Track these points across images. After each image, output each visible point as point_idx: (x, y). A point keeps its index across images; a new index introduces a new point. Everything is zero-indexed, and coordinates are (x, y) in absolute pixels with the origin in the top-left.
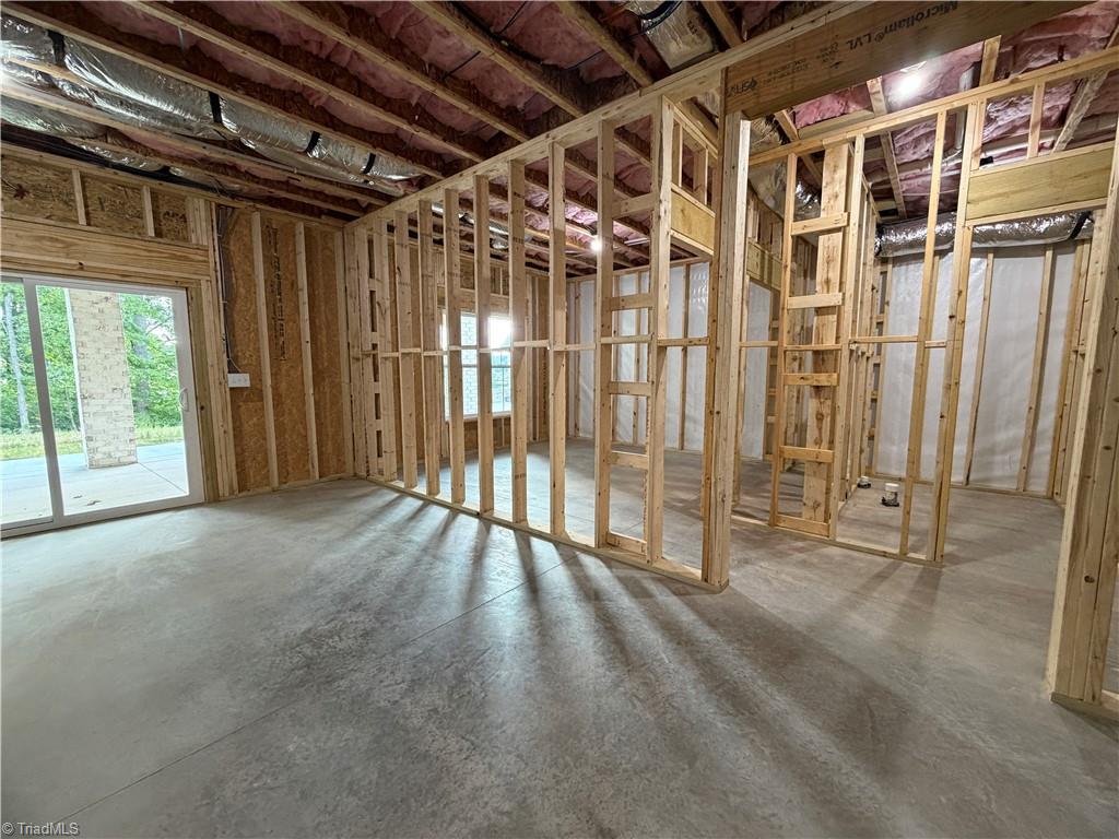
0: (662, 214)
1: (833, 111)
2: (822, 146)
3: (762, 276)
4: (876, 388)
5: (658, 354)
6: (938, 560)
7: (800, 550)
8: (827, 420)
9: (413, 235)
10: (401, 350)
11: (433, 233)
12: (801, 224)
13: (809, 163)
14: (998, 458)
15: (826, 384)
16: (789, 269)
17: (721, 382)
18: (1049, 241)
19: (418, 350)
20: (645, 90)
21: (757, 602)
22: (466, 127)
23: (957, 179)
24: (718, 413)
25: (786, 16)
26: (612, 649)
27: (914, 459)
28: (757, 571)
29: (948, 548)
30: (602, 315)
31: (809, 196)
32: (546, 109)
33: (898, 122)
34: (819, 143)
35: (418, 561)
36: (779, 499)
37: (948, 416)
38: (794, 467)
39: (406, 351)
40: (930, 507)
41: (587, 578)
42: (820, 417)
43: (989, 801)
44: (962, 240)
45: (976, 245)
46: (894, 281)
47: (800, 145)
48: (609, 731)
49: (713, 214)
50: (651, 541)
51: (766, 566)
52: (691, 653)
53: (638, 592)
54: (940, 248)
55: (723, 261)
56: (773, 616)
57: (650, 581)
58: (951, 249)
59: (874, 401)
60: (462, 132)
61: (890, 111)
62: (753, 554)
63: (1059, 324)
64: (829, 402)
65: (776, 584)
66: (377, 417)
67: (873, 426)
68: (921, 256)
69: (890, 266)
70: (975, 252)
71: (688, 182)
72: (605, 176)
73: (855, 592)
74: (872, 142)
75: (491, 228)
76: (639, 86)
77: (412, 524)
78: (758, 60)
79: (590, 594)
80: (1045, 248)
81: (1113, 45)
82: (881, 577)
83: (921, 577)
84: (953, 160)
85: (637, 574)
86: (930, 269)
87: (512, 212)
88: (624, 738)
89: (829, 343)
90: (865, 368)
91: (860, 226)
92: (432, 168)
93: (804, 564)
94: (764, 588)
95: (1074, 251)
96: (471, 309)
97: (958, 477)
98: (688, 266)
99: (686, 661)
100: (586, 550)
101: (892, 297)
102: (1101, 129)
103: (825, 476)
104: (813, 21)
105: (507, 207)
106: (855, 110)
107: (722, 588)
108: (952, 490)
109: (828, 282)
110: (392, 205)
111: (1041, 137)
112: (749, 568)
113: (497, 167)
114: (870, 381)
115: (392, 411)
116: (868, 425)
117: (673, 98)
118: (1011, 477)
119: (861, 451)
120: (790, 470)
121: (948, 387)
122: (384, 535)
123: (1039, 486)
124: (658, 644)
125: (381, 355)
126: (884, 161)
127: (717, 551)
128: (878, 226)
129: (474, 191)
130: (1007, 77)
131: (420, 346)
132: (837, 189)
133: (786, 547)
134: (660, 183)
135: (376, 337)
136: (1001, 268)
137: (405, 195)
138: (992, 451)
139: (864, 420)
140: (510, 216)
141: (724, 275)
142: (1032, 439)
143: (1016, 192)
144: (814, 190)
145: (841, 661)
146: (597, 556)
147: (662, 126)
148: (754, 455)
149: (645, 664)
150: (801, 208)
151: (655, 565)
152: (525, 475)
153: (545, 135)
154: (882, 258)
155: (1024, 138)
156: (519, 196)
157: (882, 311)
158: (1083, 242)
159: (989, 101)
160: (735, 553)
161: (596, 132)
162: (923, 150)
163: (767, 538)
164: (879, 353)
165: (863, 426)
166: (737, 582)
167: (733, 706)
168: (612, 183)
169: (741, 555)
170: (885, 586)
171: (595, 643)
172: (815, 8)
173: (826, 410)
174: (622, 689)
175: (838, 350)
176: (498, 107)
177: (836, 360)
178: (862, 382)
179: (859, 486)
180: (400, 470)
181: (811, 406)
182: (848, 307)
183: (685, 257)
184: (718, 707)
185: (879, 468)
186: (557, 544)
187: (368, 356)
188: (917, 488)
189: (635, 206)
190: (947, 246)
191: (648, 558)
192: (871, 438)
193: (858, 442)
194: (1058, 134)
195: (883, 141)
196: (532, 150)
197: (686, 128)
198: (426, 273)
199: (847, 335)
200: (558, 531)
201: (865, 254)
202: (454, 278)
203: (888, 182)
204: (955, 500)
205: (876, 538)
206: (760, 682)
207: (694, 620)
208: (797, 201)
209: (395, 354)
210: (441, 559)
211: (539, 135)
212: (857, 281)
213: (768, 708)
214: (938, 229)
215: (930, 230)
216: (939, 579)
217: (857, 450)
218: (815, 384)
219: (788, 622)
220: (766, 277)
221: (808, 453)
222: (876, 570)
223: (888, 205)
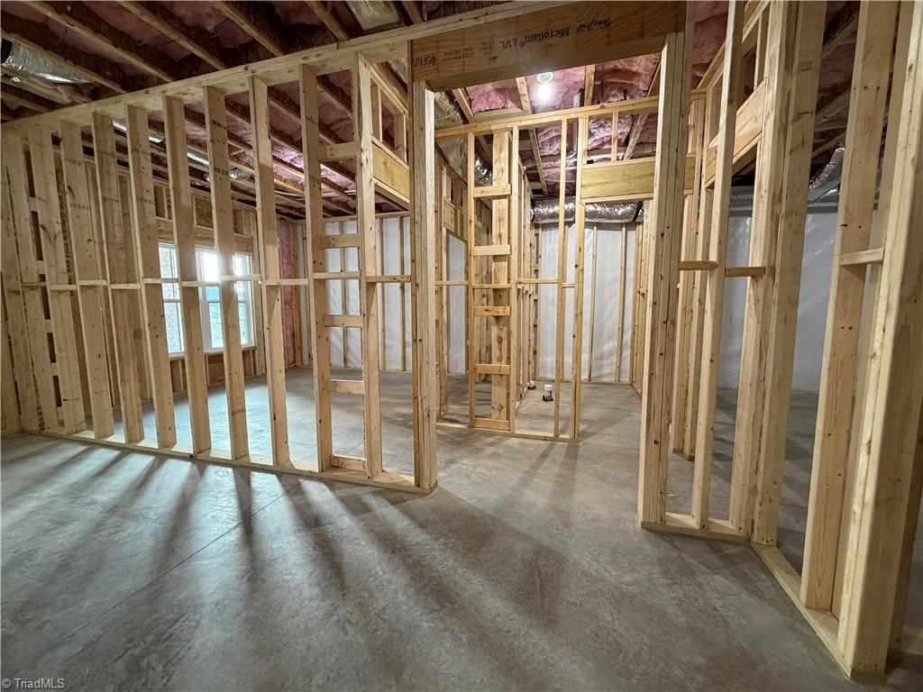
0: (364, 162)
1: (497, 104)
2: (491, 131)
3: (456, 230)
4: (536, 318)
5: (368, 290)
6: (578, 436)
7: (491, 444)
8: (505, 342)
9: (89, 151)
10: (80, 283)
11: (116, 154)
12: (480, 189)
13: (483, 142)
14: (605, 362)
15: (502, 314)
16: (473, 223)
17: (421, 314)
18: (624, 221)
19: (104, 283)
20: (341, 44)
21: (460, 496)
22: (146, 38)
23: (574, 172)
24: (421, 340)
25: (456, 9)
26: (328, 575)
27: (560, 367)
28: (460, 468)
29: (582, 427)
30: (313, 253)
31: (486, 171)
32: (245, 41)
33: (539, 121)
34: (488, 128)
35: (99, 526)
36: (476, 404)
37: (577, 336)
38: (487, 379)
39: (85, 283)
40: (571, 399)
41: (309, 505)
42: (500, 340)
43: (613, 621)
44: (580, 218)
45: (587, 220)
46: (543, 241)
47: (476, 126)
48: (318, 672)
49: (408, 168)
50: (370, 457)
51: (466, 463)
52: (404, 560)
53: (357, 508)
54: (569, 220)
55: (417, 210)
56: (470, 505)
57: (371, 496)
58: (574, 222)
59: (535, 326)
60: (140, 42)
61: (534, 112)
62: (456, 454)
63: (631, 274)
64: (505, 328)
65: (473, 476)
66: (53, 360)
67: (535, 344)
68: (556, 225)
69: (540, 230)
70: (588, 225)
71: (389, 138)
72: (309, 119)
73: (527, 472)
74: (524, 134)
75: (189, 155)
76: (337, 40)
77: (100, 480)
78: (437, 40)
79: (310, 521)
80: (621, 225)
81: (650, 95)
82: (544, 456)
83: (567, 452)
84: (572, 158)
85: (357, 491)
86: (562, 233)
87: (212, 141)
88: (332, 675)
89: (503, 284)
90: (529, 302)
91: (520, 197)
92: (106, 77)
93: (494, 456)
94: (465, 482)
95: (635, 229)
96: (169, 240)
97: (584, 377)
98: (402, 218)
99: (399, 568)
100: (310, 476)
101: (542, 252)
102: (645, 152)
103: (505, 385)
104: (476, 18)
105: (203, 133)
106: (512, 108)
107: (432, 489)
108: (582, 385)
109: (500, 236)
110: (56, 112)
111: (618, 152)
112: (454, 467)
113: (192, 90)
114: (533, 312)
115: (73, 354)
116: (532, 343)
117: (369, 58)
118: (611, 374)
119: (529, 363)
120: (484, 381)
121: (576, 315)
122: (53, 502)
123: (626, 379)
124: (374, 559)
125: (51, 287)
126: (532, 151)
127: (426, 459)
128: (532, 200)
129: (165, 112)
130: (599, 103)
131: (106, 279)
132: (503, 165)
133: (481, 443)
134: (360, 132)
135: (44, 267)
136: (601, 236)
137: (73, 104)
138: (601, 357)
139: (529, 340)
140: (209, 145)
141: (419, 221)
142: (621, 347)
143: (606, 183)
144: (488, 165)
145: (519, 533)
146: (320, 480)
147: (359, 81)
148: (459, 371)
149: (360, 583)
150: (480, 179)
151: (375, 479)
152: (243, 410)
153: (243, 66)
154: (536, 224)
155: (609, 151)
156: (219, 125)
157: (537, 262)
158: (639, 223)
159: (590, 118)
160: (441, 455)
161: (296, 76)
162: (555, 148)
163: (466, 440)
164: (537, 292)
165: (529, 346)
166: (444, 481)
167: (438, 601)
168: (317, 128)
169: (448, 456)
170: (546, 464)
171: (311, 574)
172: (476, 8)
173: (504, 335)
174: (335, 618)
175: (509, 288)
176: (182, 24)
177: (509, 296)
178: (527, 313)
179: (529, 388)
180: (89, 418)
181: (495, 331)
182: (514, 257)
183: (398, 211)
184: (425, 607)
185: (541, 374)
186: (280, 475)
187: (33, 288)
188: (563, 386)
189: (340, 152)
190: (571, 219)
191: (369, 474)
192: (535, 353)
193: (526, 356)
194: (625, 152)
195: (531, 135)
196: (233, 79)
197: (384, 91)
198: (107, 196)
199: (514, 278)
200: (282, 461)
201: (525, 220)
202: (146, 205)
203: (535, 168)
204: (584, 392)
205: (539, 426)
206: (460, 571)
207: (408, 525)
208: (477, 173)
209: (72, 287)
210: (135, 517)
211: (238, 65)
212: (520, 239)
213: (466, 595)
214: (566, 207)
215: (561, 207)
216: (577, 451)
217: (526, 363)
218: (496, 314)
219: (482, 508)
220: (459, 230)
221: (493, 367)
222: (541, 451)
223: (537, 186)
